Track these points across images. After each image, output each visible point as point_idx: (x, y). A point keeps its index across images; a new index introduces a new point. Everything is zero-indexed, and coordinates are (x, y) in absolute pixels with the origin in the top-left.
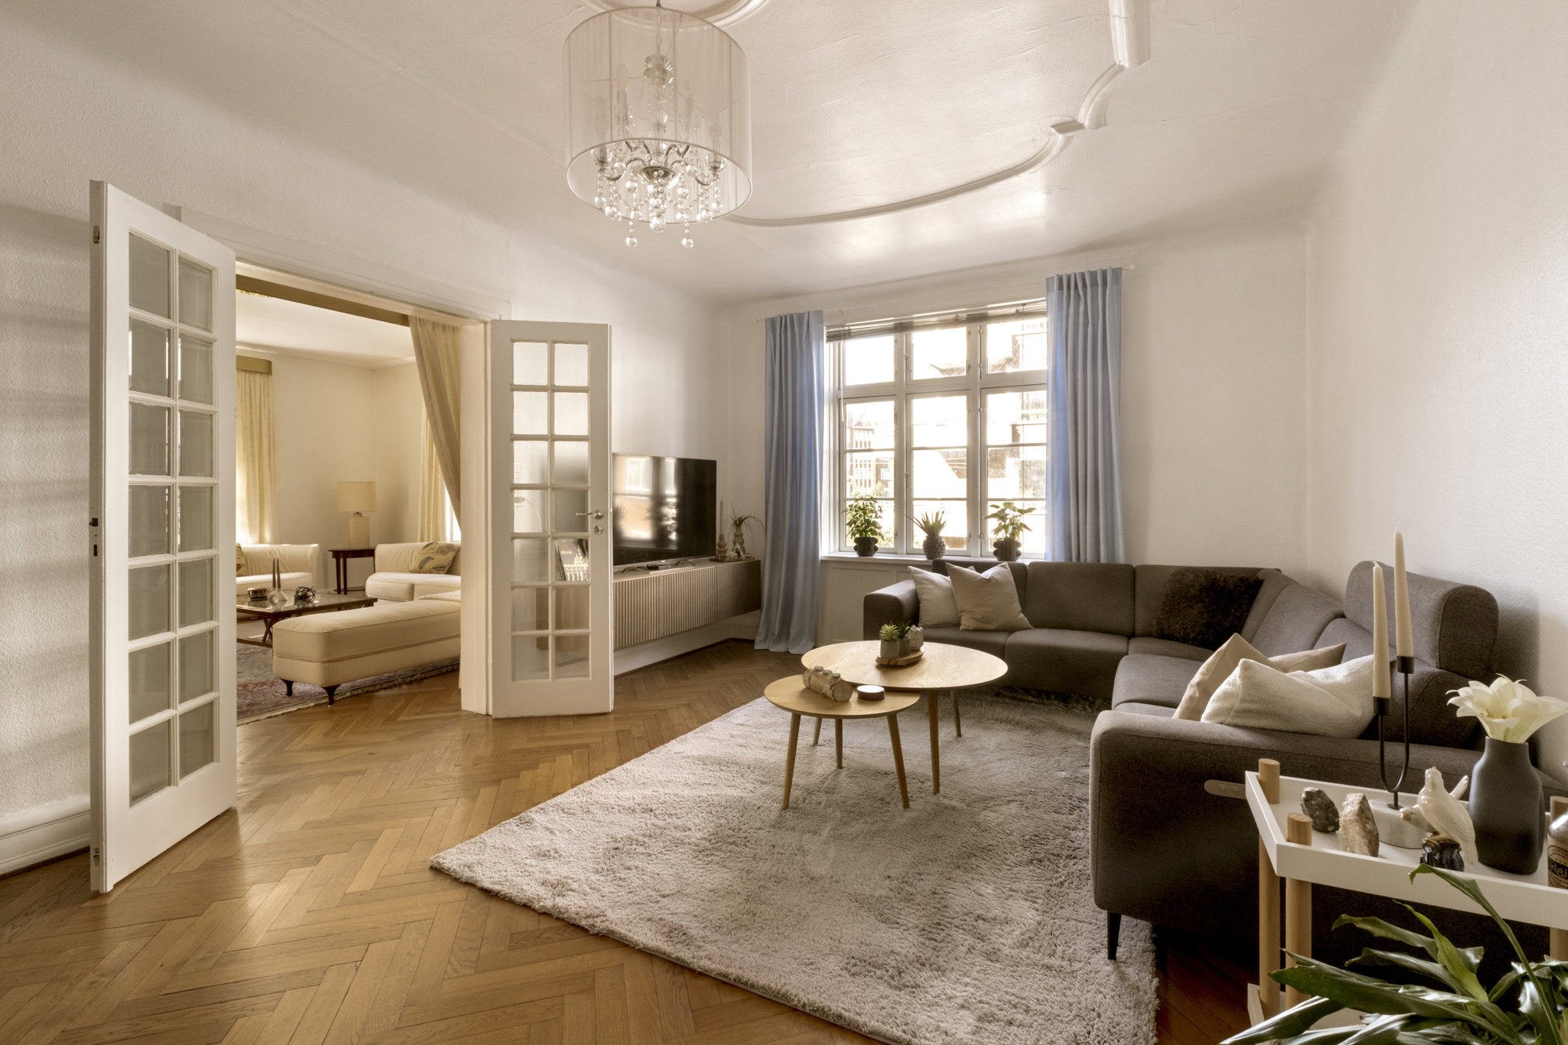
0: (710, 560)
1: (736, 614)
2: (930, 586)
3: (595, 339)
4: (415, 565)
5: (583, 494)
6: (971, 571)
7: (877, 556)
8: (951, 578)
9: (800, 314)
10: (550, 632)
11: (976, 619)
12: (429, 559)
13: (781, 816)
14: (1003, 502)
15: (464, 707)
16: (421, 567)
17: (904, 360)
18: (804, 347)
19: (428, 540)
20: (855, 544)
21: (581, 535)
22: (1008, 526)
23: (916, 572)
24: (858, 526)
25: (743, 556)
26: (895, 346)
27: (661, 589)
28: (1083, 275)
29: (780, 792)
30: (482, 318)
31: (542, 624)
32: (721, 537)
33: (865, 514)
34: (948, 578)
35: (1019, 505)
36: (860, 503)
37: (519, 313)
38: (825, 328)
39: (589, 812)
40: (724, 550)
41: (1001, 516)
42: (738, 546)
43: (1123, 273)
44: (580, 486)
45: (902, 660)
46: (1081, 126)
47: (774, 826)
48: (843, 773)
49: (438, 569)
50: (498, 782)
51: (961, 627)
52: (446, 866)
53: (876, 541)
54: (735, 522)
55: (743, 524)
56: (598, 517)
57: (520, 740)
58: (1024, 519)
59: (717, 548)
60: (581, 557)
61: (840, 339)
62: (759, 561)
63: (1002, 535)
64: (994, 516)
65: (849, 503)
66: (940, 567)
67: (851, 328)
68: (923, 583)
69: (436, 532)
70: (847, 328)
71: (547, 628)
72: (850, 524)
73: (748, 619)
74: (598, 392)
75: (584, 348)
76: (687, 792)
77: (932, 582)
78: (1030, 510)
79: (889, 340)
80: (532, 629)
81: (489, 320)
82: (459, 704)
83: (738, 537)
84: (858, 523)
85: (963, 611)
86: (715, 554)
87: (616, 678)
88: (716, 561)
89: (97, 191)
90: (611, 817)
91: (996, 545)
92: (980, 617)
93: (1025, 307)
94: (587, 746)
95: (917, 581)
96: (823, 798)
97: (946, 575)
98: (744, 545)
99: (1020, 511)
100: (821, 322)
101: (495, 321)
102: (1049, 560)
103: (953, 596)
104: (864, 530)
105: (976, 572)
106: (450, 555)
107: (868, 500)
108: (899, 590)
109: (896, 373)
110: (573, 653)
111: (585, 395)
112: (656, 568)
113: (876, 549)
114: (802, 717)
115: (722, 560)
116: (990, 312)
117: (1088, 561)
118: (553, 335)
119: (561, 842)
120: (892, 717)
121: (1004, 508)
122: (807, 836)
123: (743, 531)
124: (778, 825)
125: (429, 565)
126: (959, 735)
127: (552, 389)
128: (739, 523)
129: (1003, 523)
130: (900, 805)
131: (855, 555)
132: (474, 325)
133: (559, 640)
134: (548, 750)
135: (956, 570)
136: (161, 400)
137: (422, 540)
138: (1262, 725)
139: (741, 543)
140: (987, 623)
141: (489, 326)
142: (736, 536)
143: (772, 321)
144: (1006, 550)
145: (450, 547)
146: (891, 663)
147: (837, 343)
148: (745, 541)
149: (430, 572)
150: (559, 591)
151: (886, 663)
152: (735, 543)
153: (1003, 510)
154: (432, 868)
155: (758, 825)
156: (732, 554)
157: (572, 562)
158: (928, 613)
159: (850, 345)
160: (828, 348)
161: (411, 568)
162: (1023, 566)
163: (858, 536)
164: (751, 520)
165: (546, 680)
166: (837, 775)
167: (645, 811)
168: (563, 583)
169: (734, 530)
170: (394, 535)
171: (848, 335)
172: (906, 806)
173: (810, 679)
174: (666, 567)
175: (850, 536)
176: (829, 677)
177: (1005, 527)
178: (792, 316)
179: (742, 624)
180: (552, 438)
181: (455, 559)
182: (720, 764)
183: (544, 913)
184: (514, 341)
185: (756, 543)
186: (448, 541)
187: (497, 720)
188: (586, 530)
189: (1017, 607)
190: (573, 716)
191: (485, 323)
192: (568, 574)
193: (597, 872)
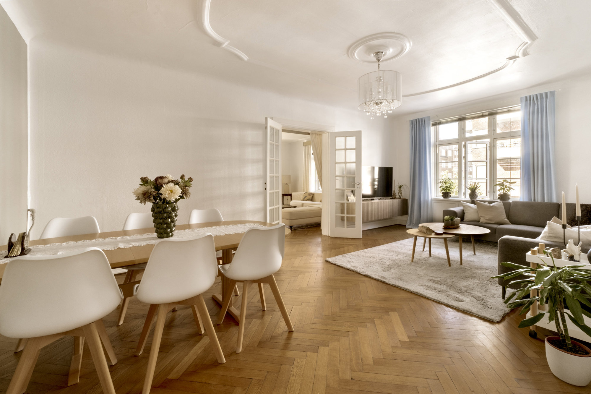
0: (391, 198)
1: (399, 216)
2: (469, 208)
3: (357, 135)
4: (302, 198)
5: (354, 178)
6: (487, 204)
7: (451, 198)
8: (477, 206)
9: (422, 118)
10: (345, 215)
11: (486, 219)
12: (306, 197)
13: (411, 263)
14: (502, 180)
15: (323, 234)
16: (304, 199)
17: (462, 130)
18: (423, 129)
19: (305, 192)
20: (442, 194)
21: (353, 189)
22: (504, 188)
23: (464, 203)
24: (443, 188)
25: (401, 197)
26: (458, 126)
27: (375, 206)
28: (537, 95)
29: (411, 259)
30: (328, 132)
31: (342, 212)
32: (394, 191)
33: (446, 184)
34: (476, 206)
35: (509, 181)
36: (444, 181)
37: (337, 130)
38: (431, 122)
39: (359, 256)
40: (395, 195)
41: (502, 185)
42: (400, 194)
43: (556, 92)
44: (353, 176)
45: (451, 227)
46: (518, 57)
47: (409, 265)
48: (431, 258)
49: (308, 200)
50: (335, 249)
51: (480, 222)
52: (329, 261)
53: (450, 193)
54: (399, 187)
55: (402, 187)
56: (358, 184)
57: (338, 242)
58: (512, 186)
59: (393, 195)
60: (353, 196)
61: (437, 125)
62: (407, 199)
63: (502, 192)
64: (498, 185)
65: (440, 180)
66: (473, 202)
67: (441, 121)
68: (466, 207)
69: (307, 189)
70: (439, 121)
71: (344, 214)
72: (440, 187)
73: (404, 218)
74: (358, 149)
75: (354, 137)
76: (384, 256)
77: (469, 207)
78: (514, 183)
79: (456, 124)
80: (340, 214)
81: (330, 132)
82: (321, 233)
83: (400, 191)
84: (444, 187)
85: (481, 217)
86: (392, 197)
87: (363, 231)
88: (392, 199)
89: (266, 119)
90: (365, 258)
91: (499, 195)
92: (487, 219)
93: (512, 108)
94: (356, 245)
95: (464, 206)
96: (424, 262)
97: (475, 204)
98: (402, 194)
99: (509, 183)
100: (429, 120)
101: (331, 132)
102: (522, 200)
103: (477, 212)
104: (446, 190)
105: (488, 204)
106: (312, 196)
107: (447, 179)
108: (457, 209)
109: (459, 135)
110: (351, 222)
111: (355, 150)
112: (373, 200)
113: (450, 196)
114: (418, 237)
115: (395, 198)
116: (498, 111)
117: (539, 201)
118: (346, 135)
119: (353, 260)
120: (445, 239)
121: (503, 182)
122: (417, 268)
123: (401, 189)
124: (410, 265)
125: (306, 199)
126: (475, 254)
127: (346, 149)
128: (400, 187)
129: (502, 187)
130: (448, 266)
131: (442, 198)
132: (325, 133)
133: (347, 217)
134: (346, 245)
135: (479, 203)
136: (273, 158)
137: (303, 191)
138: (556, 241)
139: (401, 193)
140: (491, 221)
141: (329, 134)
142: (399, 191)
143: (412, 121)
144: (504, 197)
145: (311, 194)
146: (448, 227)
147: (436, 126)
148: (402, 193)
149: (306, 201)
150: (347, 204)
151: (446, 227)
152: (399, 193)
153: (503, 183)
154: (326, 261)
155: (404, 264)
156: (397, 197)
157: (350, 197)
158: (467, 217)
159: (441, 127)
160: (432, 129)
161: (301, 199)
162: (510, 203)
163: (443, 191)
164: (404, 186)
165: (344, 228)
166: (429, 258)
167: (373, 258)
168: (348, 202)
169: (398, 189)
170: (296, 190)
171: (439, 123)
172: (450, 265)
173: (420, 228)
174: (376, 200)
175: (440, 192)
176: (426, 228)
177: (503, 189)
178: (419, 119)
179: (401, 219)
180: (346, 163)
181: (313, 197)
182: (393, 252)
183: (352, 271)
184: (336, 137)
185: (406, 194)
186: (310, 192)
187: (331, 237)
188: (355, 188)
189: (505, 216)
190: (351, 238)
191: (328, 133)
192: (349, 200)
193: (363, 266)
